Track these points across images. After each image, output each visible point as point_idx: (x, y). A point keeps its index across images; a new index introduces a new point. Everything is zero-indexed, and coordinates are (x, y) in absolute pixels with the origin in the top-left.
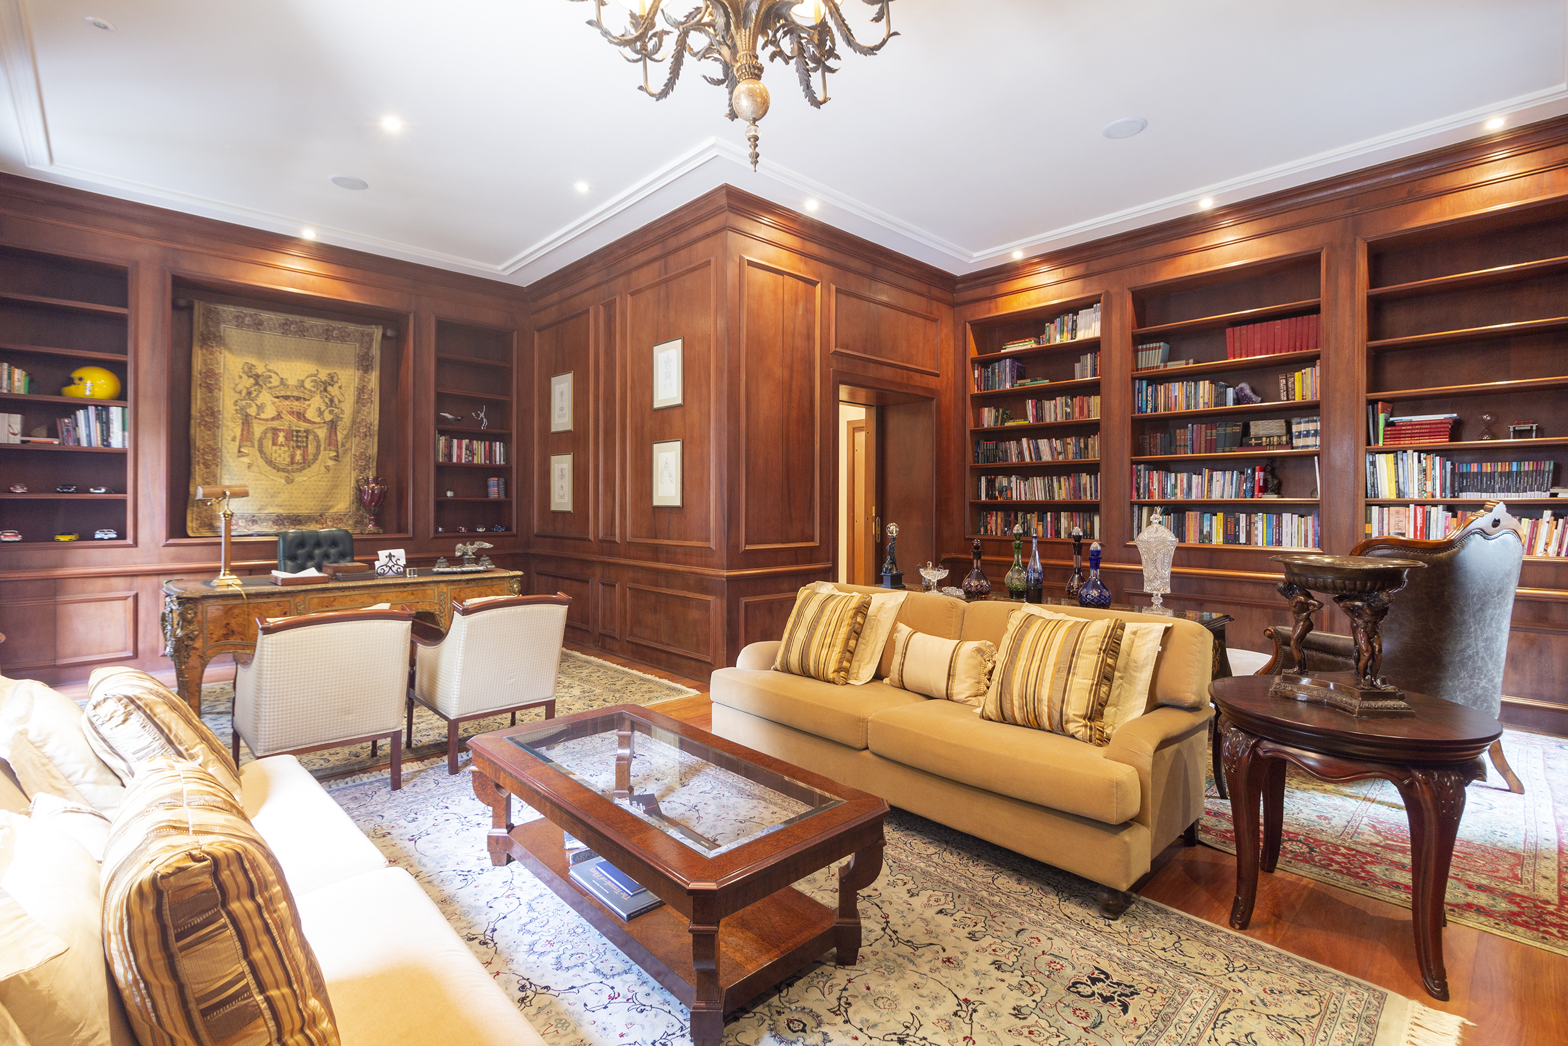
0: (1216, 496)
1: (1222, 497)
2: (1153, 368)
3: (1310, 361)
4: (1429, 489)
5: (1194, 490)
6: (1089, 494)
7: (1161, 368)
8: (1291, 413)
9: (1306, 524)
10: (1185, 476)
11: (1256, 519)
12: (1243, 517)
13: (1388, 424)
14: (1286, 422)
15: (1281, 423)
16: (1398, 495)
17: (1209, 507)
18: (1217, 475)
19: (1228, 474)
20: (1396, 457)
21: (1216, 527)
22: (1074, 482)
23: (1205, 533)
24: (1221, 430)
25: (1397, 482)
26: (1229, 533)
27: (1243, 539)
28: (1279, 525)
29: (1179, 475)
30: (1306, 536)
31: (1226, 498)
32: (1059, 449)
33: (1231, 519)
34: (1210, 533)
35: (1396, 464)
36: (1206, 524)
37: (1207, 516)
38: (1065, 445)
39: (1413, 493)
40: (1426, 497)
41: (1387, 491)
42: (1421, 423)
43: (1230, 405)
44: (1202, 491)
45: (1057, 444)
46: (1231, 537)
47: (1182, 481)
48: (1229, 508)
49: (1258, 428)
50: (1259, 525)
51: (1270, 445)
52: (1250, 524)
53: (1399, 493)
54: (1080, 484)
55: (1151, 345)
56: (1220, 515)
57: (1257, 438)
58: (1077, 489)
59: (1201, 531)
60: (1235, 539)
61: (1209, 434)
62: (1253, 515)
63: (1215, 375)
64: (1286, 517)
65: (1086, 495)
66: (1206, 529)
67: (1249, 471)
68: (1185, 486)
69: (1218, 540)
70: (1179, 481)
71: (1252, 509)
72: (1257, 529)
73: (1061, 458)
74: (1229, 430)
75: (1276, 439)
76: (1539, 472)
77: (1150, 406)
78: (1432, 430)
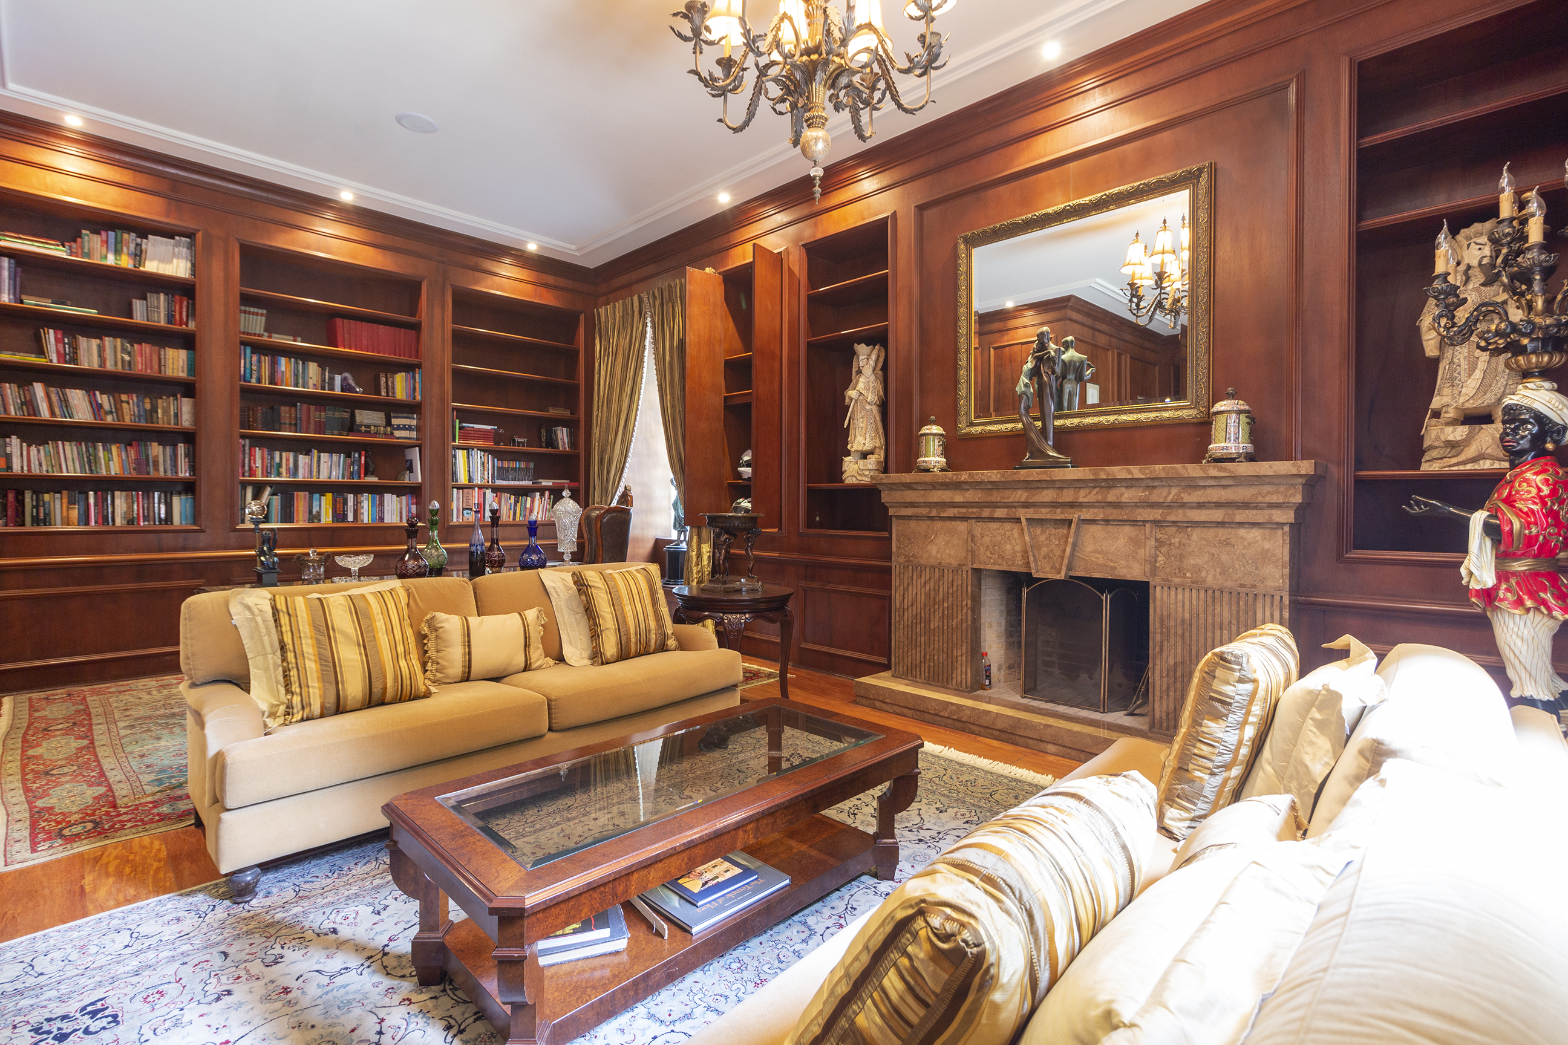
0: (324, 477)
1: (330, 478)
2: (255, 335)
3: (409, 368)
4: (486, 477)
5: (301, 471)
6: (162, 469)
7: (265, 338)
8: (392, 408)
9: (401, 503)
10: (291, 455)
11: (362, 499)
12: (350, 497)
13: (460, 428)
14: (386, 415)
15: (382, 415)
16: (470, 481)
17: (317, 488)
18: (325, 456)
19: (335, 457)
20: (468, 453)
21: (325, 506)
22: (138, 453)
23: (314, 513)
24: (330, 414)
25: (469, 471)
26: (338, 512)
27: (350, 518)
28: (382, 504)
29: (284, 454)
30: (401, 513)
31: (333, 479)
32: (106, 407)
33: (340, 499)
34: (319, 513)
35: (468, 458)
36: (315, 504)
37: (317, 496)
38: (118, 404)
39: (478, 480)
40: (484, 482)
41: (463, 479)
42: (479, 430)
43: (338, 391)
44: (311, 471)
45: (104, 400)
46: (339, 515)
47: (288, 460)
48: (338, 489)
49: (364, 417)
50: (365, 504)
51: (376, 434)
52: (357, 504)
53: (470, 479)
54: (147, 456)
55: (252, 309)
56: (329, 496)
57: (366, 426)
58: (142, 462)
59: (311, 511)
60: (344, 517)
61: (317, 416)
62: (359, 495)
63: (324, 360)
64: (387, 497)
65: (156, 468)
66: (315, 510)
67: (357, 455)
68: (291, 465)
69: (327, 519)
70: (284, 461)
71: (358, 489)
72: (363, 508)
73: (109, 419)
74: (337, 415)
75: (382, 428)
76: (527, 469)
77: (254, 376)
78: (483, 435)
